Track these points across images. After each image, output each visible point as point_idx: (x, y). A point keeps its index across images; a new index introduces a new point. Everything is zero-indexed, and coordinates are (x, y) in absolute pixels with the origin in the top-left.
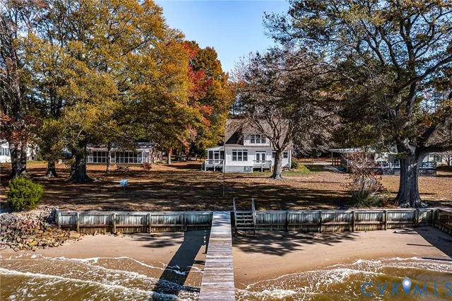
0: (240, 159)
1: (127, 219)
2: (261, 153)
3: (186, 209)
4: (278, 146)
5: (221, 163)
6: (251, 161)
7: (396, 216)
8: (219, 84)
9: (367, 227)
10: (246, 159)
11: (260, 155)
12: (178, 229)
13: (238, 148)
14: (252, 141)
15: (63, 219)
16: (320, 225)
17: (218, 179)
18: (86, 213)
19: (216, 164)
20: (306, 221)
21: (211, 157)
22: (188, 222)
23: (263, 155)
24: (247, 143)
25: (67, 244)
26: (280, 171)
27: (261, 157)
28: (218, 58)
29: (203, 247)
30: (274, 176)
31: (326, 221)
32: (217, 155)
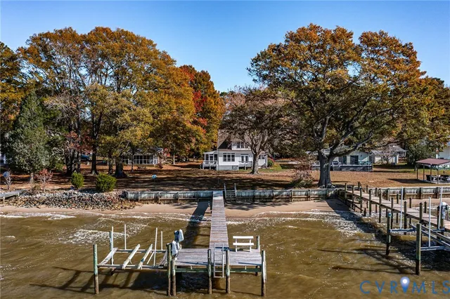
0: (229, 160)
1: (165, 196)
2: (245, 156)
3: (198, 190)
4: (255, 152)
5: (215, 163)
6: (237, 162)
7: (316, 193)
8: (212, 101)
9: (299, 198)
10: (233, 160)
11: (244, 157)
12: (194, 201)
13: (228, 152)
14: (238, 147)
15: (130, 196)
16: (273, 198)
17: (213, 175)
18: (142, 192)
19: (211, 164)
20: (265, 196)
21: (207, 159)
22: (199, 197)
23: (247, 157)
24: (234, 148)
25: (136, 207)
26: (257, 169)
27: (245, 158)
28: (211, 80)
29: (209, 208)
30: (253, 172)
31: (276, 196)
32: (211, 157)
